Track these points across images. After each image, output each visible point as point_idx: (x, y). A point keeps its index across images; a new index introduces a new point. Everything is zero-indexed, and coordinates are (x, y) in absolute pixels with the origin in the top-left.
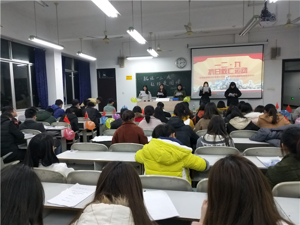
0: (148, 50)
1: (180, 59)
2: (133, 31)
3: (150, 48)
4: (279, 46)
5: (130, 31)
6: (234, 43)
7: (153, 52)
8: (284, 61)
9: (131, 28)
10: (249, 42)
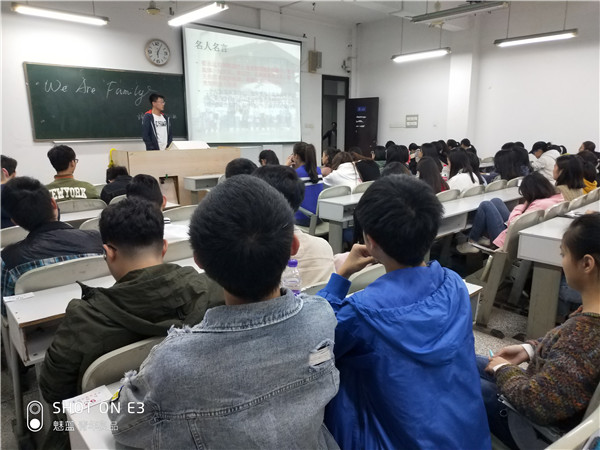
1: (157, 41)
4: (318, 49)
6: (259, 28)
8: (325, 78)
10: (281, 32)
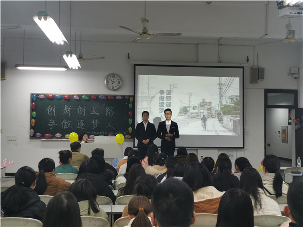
0: (65, 57)
1: (113, 75)
2: (46, 19)
3: (69, 53)
5: (40, 19)
7: (73, 61)
8: (267, 91)
9: (44, 14)
